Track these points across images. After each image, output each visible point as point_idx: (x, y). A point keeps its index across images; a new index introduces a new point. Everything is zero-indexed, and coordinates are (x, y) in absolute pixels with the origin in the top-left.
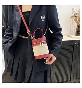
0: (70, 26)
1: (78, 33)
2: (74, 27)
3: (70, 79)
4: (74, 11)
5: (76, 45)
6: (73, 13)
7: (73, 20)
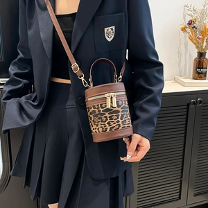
0: (179, 52)
1: (199, 73)
2: (190, 55)
3: (180, 195)
4: (189, 12)
5: (194, 103)
6: (185, 19)
7: (185, 37)
